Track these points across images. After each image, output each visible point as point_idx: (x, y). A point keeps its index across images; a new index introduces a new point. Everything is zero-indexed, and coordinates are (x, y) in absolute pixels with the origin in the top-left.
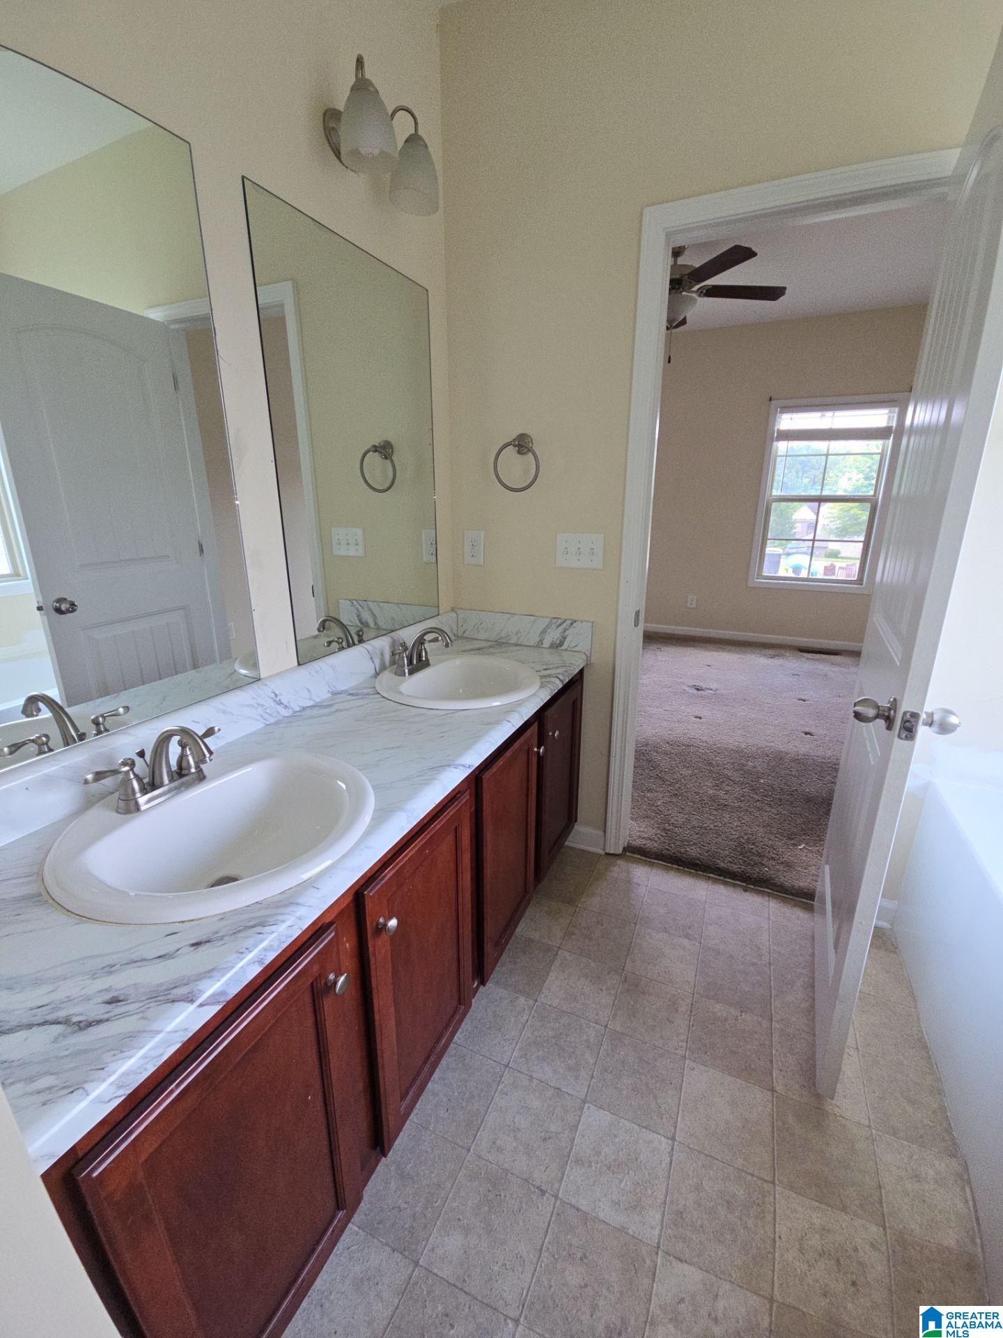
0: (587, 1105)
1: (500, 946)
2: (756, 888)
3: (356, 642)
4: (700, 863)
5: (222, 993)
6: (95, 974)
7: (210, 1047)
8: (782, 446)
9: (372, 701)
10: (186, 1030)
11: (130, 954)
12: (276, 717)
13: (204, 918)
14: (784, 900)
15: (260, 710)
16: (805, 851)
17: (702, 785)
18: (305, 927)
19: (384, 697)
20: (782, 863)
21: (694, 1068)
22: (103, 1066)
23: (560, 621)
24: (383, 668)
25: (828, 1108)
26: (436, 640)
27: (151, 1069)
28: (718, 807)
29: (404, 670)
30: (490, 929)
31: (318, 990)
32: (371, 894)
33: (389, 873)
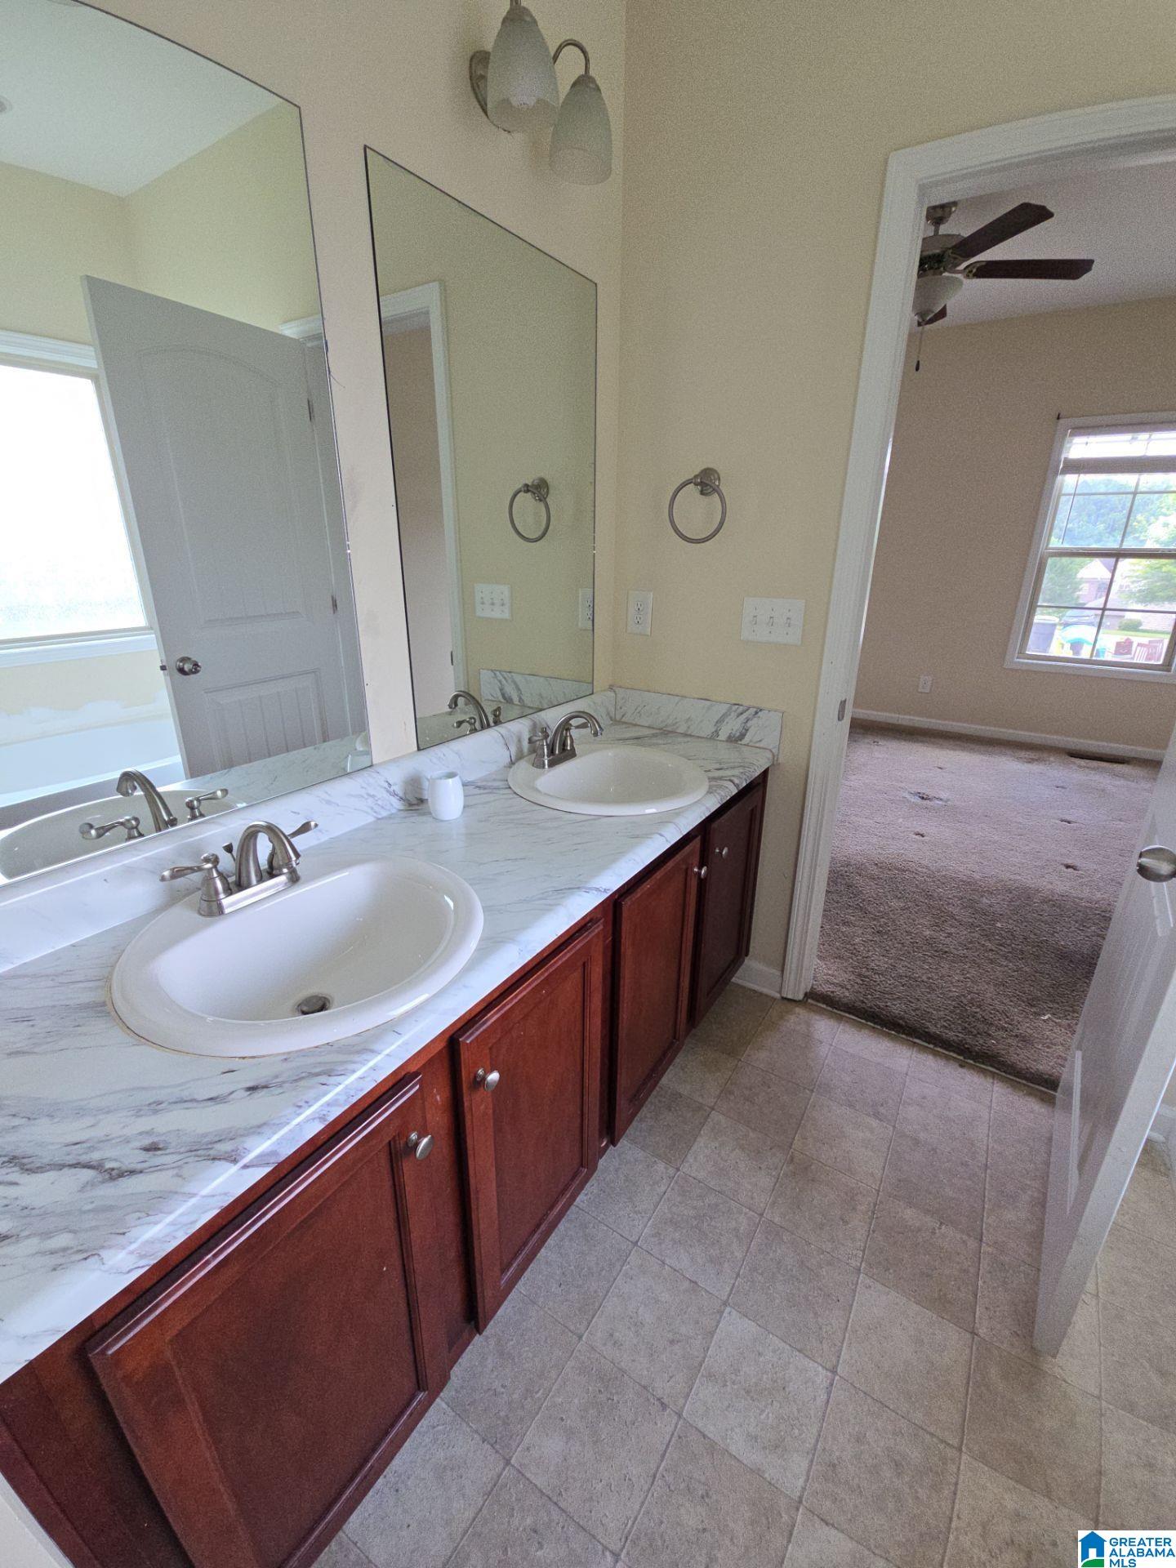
0: (728, 1309)
1: (638, 1100)
2: (978, 1064)
3: (492, 724)
4: (904, 1023)
5: (274, 1153)
6: (140, 1110)
7: (257, 1213)
8: (1069, 481)
9: (502, 797)
10: (225, 1194)
11: (182, 1090)
12: (389, 810)
13: (268, 1056)
14: (1014, 1086)
15: (370, 800)
16: (1051, 1023)
17: (916, 923)
18: (380, 1079)
19: (515, 793)
20: (1017, 1036)
21: (870, 1287)
22: (125, 1230)
23: (741, 709)
24: (520, 756)
25: (1046, 1367)
26: (584, 726)
27: (181, 1237)
28: (937, 954)
29: (544, 762)
30: (623, 1081)
31: (397, 1151)
32: (468, 1042)
33: (493, 1017)
